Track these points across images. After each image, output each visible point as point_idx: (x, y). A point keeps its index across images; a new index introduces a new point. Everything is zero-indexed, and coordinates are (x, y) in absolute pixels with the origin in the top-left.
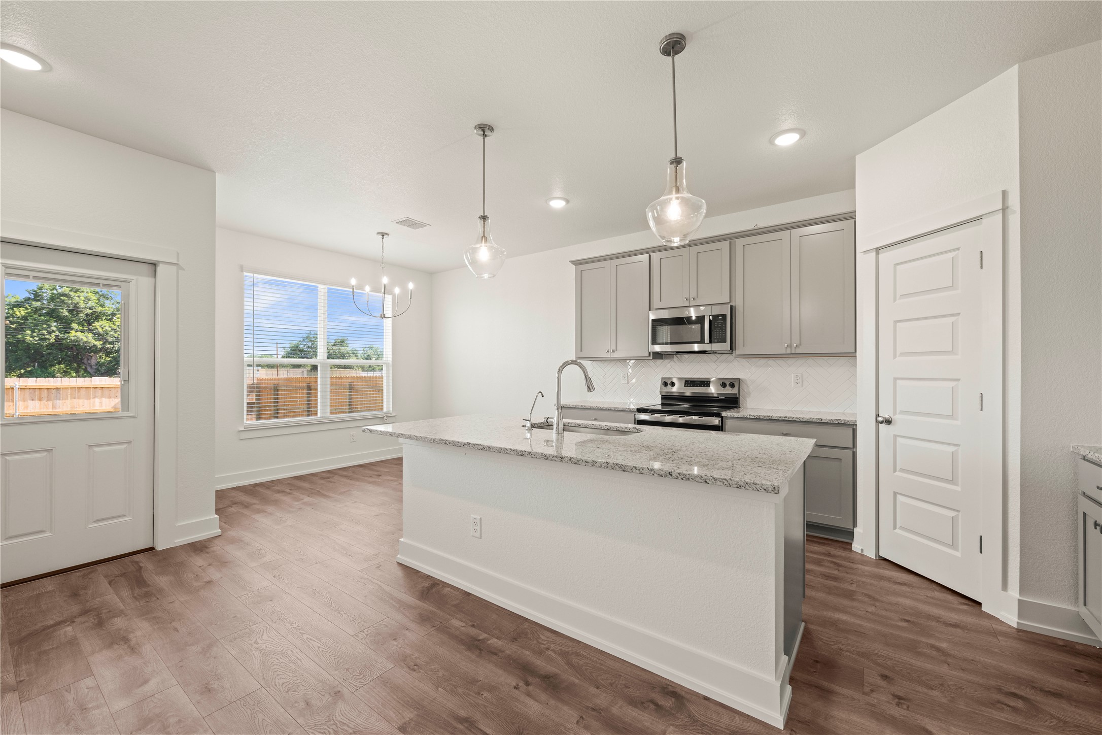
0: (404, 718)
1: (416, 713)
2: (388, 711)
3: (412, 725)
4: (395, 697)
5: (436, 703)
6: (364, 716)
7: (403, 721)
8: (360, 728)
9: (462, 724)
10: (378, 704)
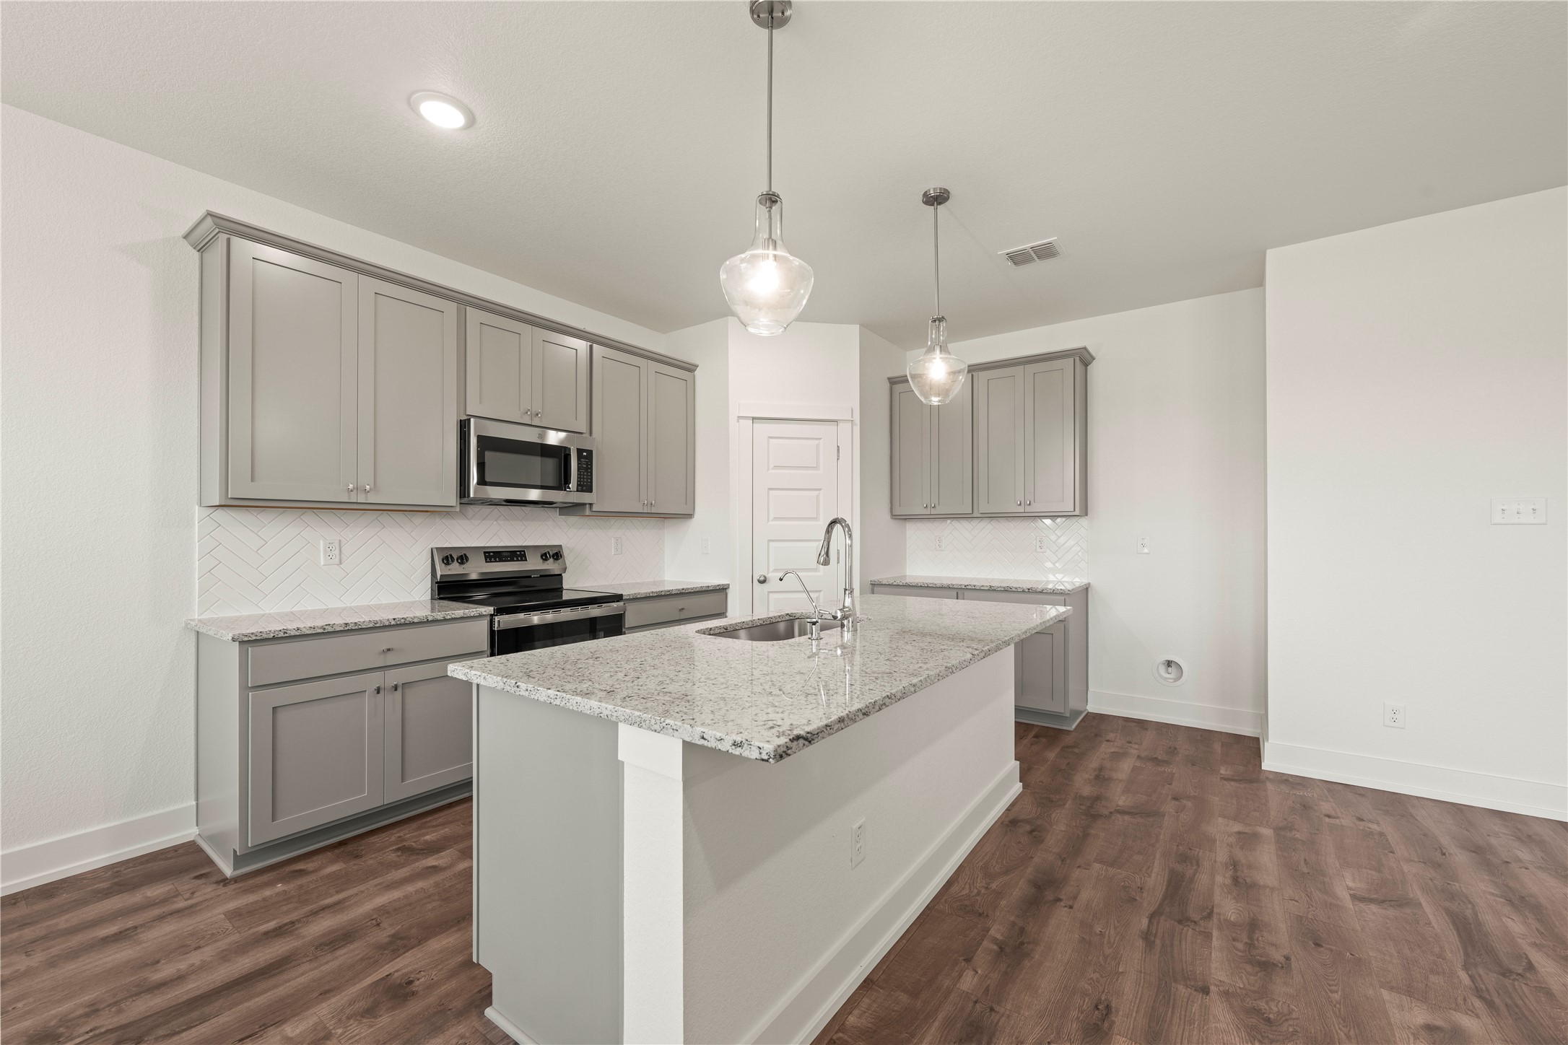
0: (1190, 994)
1: (1173, 984)
2: (1195, 1013)
3: (1192, 983)
4: (1169, 1014)
5: (1145, 969)
6: (1225, 1039)
7: (1194, 993)
8: (1243, 1035)
9: (1154, 942)
10: (1196, 1030)
